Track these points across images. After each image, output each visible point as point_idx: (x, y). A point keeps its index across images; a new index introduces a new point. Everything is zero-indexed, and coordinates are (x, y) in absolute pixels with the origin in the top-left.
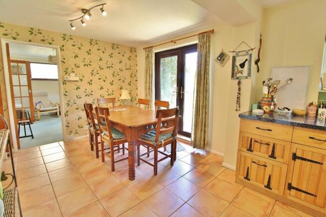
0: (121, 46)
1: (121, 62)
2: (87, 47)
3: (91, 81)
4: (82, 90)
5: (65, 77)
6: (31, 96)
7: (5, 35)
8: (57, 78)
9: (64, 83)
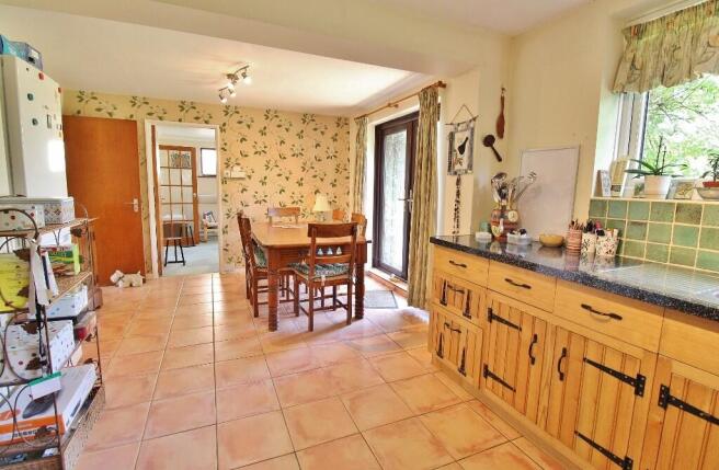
0: (318, 116)
1: (318, 145)
2: (260, 122)
3: (265, 178)
4: (250, 192)
5: (225, 172)
6: (196, 202)
7: (150, 114)
8: (214, 173)
9: (224, 181)
